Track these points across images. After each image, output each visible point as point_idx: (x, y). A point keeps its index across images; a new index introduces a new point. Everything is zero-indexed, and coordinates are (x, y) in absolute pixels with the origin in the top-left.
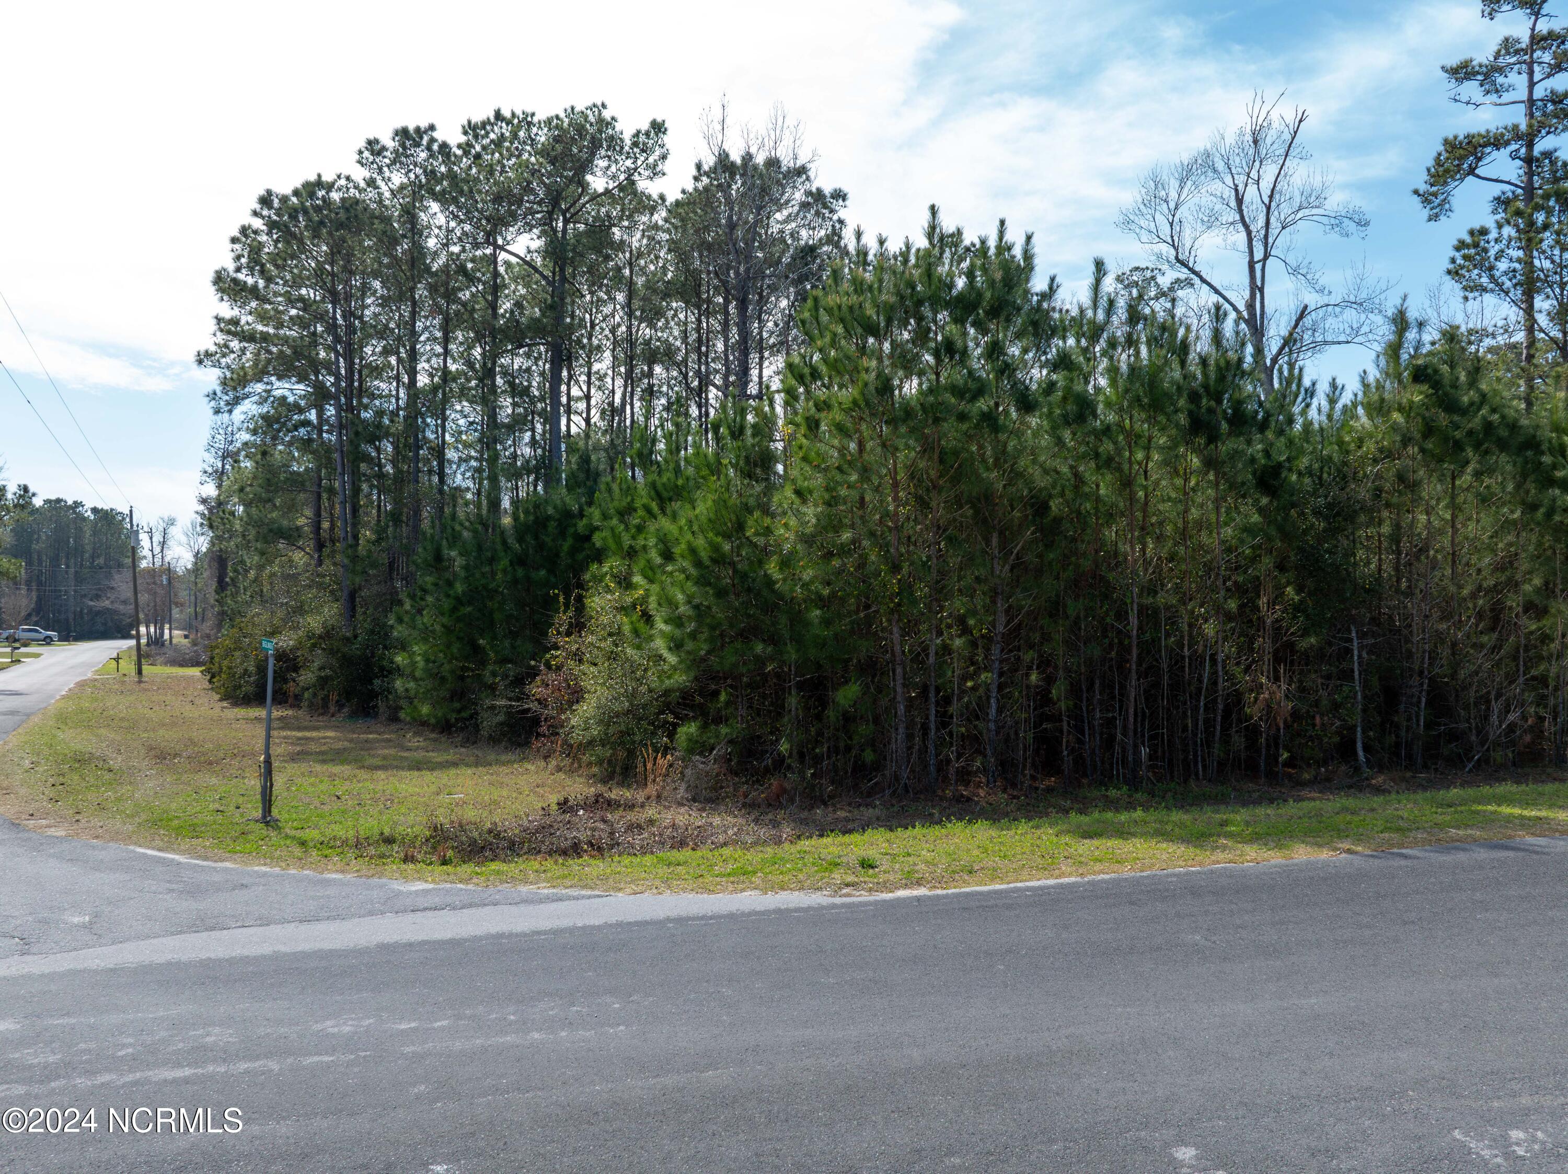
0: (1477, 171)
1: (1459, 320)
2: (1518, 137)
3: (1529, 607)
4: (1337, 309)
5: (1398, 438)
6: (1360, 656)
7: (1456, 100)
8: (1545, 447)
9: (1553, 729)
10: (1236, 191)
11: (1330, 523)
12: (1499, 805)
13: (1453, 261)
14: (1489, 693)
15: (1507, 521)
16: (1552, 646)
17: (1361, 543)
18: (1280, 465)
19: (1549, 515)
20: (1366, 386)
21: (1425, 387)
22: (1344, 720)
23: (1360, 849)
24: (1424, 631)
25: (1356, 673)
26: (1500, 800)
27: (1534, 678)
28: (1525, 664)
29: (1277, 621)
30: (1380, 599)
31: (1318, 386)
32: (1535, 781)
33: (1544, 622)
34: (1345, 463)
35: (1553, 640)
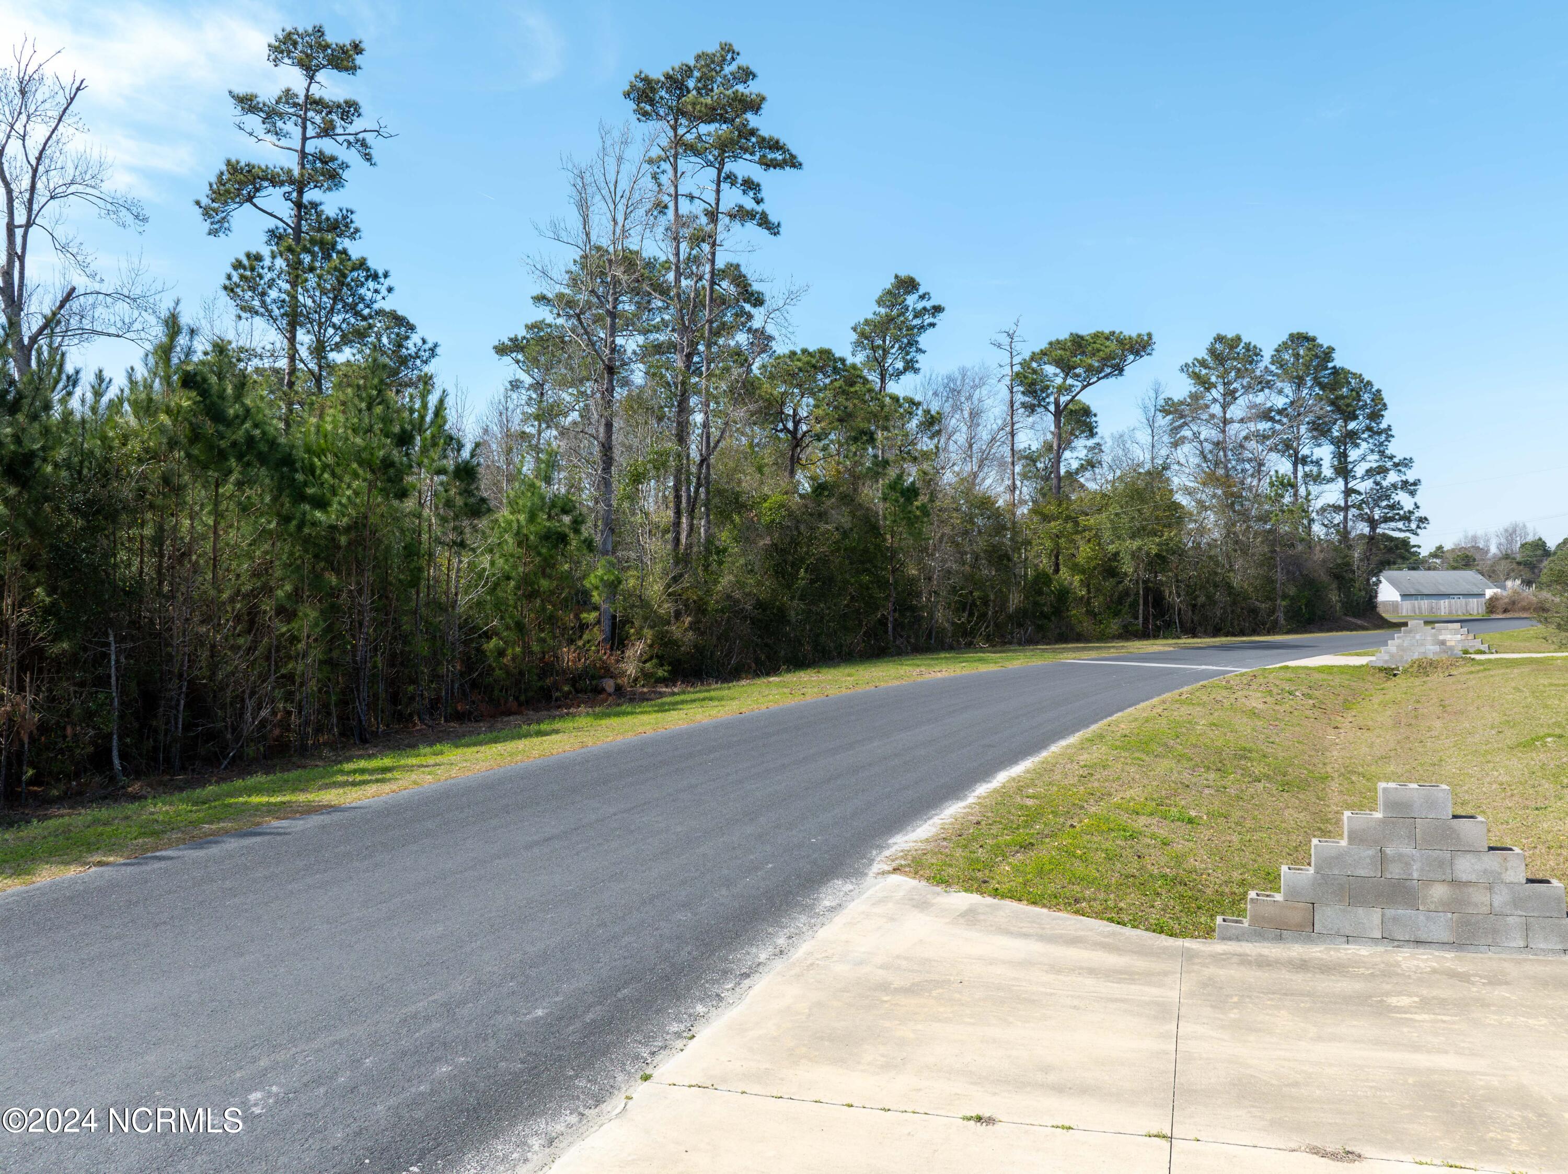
0: (255, 200)
1: (230, 335)
2: (291, 182)
3: (281, 611)
4: (109, 299)
5: (165, 440)
6: (117, 661)
7: (240, 128)
8: (298, 465)
9: (298, 722)
11: (88, 521)
12: (249, 796)
13: (229, 277)
14: (244, 692)
15: (264, 530)
16: (299, 646)
17: (122, 544)
18: (32, 454)
19: (300, 527)
20: (133, 383)
21: (194, 394)
22: (99, 728)
23: (111, 859)
24: (184, 634)
25: (113, 679)
26: (250, 791)
27: (283, 676)
28: (276, 662)
29: (23, 625)
30: (141, 602)
31: (82, 375)
32: (283, 770)
33: (293, 625)
34: (107, 460)
35: (299, 641)
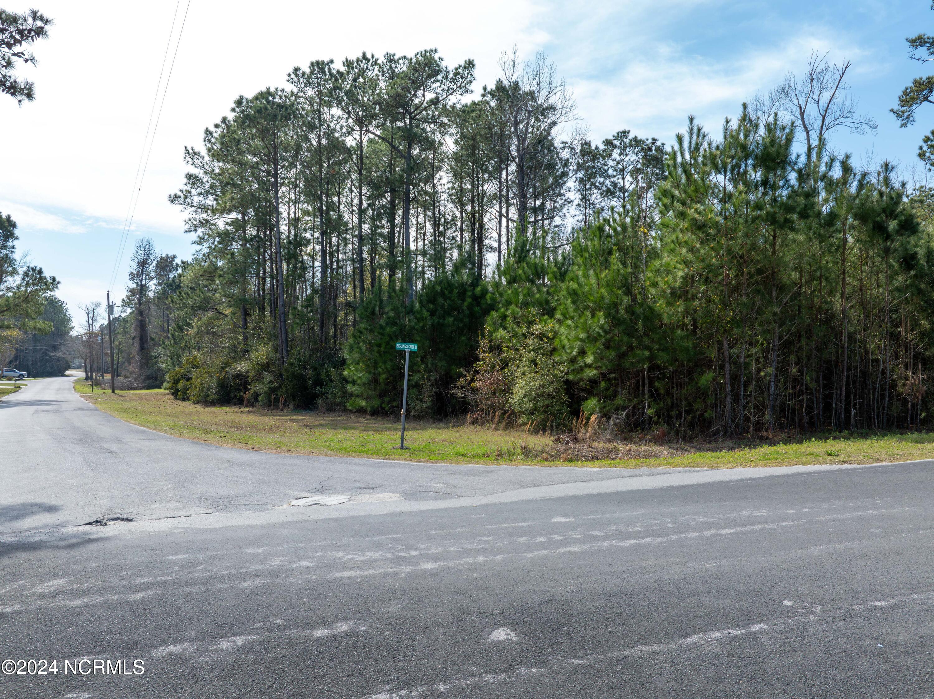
0: (929, 98)
7: (912, 58)
10: (801, 108)
13: (921, 148)
